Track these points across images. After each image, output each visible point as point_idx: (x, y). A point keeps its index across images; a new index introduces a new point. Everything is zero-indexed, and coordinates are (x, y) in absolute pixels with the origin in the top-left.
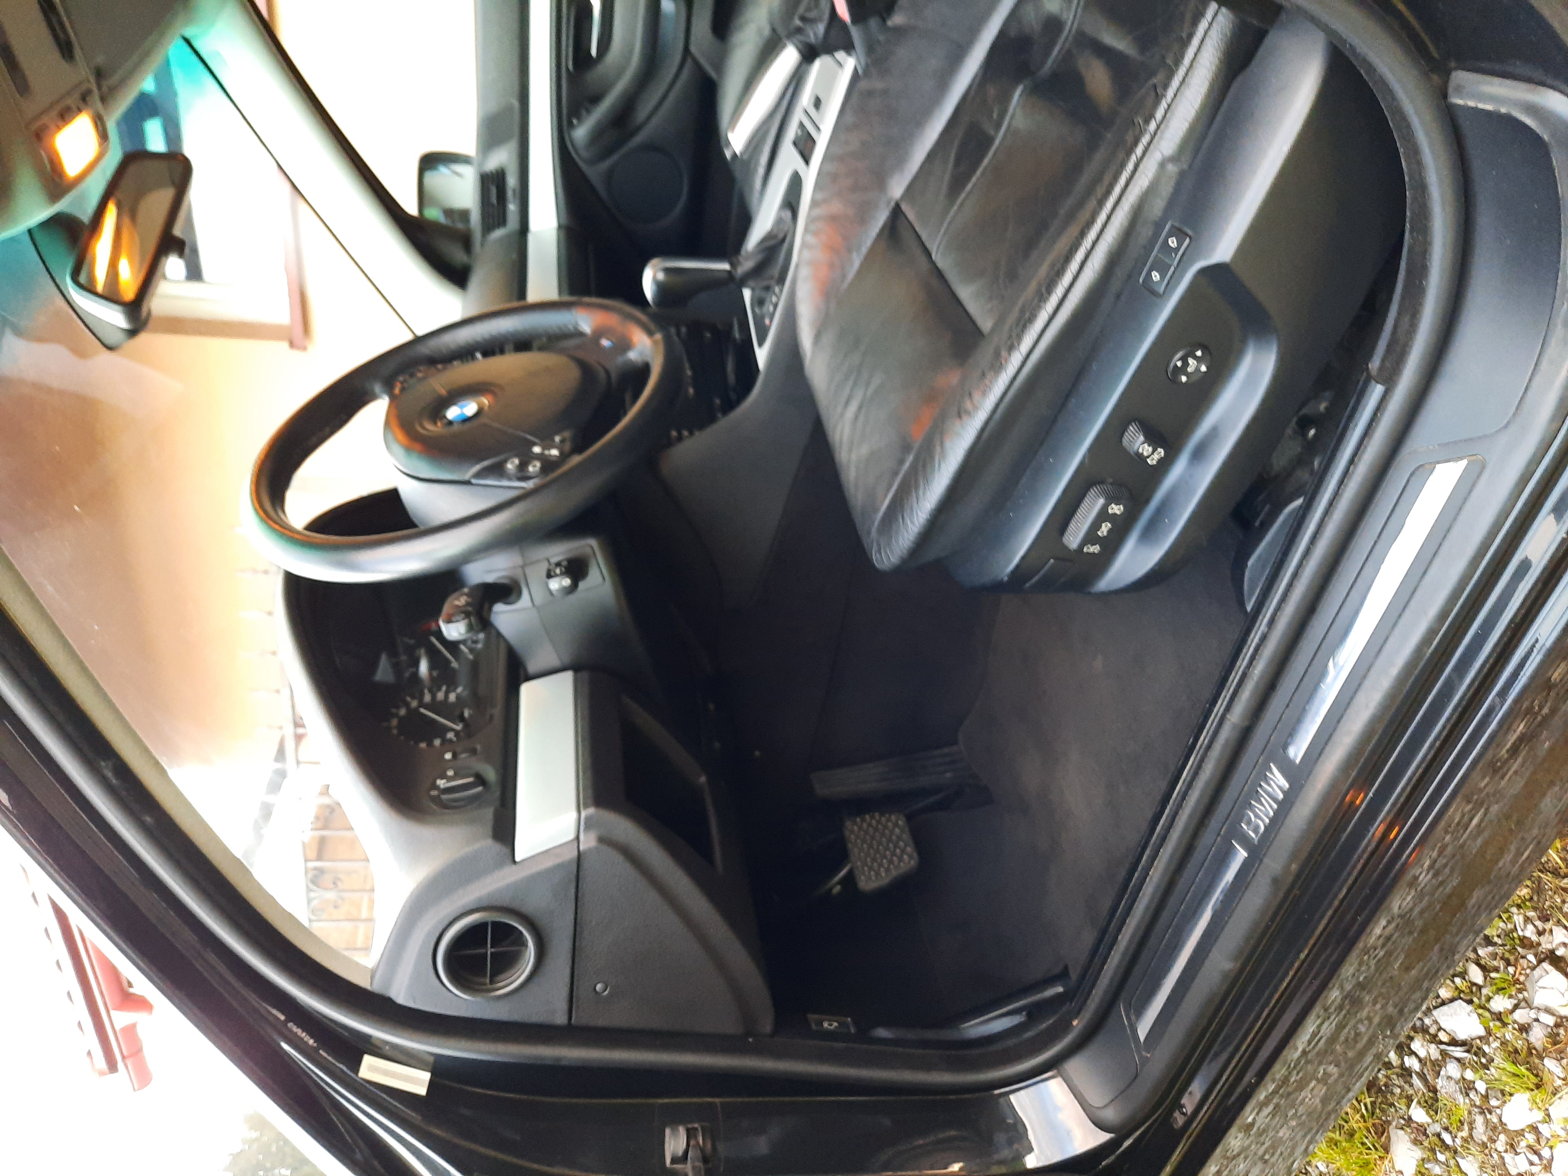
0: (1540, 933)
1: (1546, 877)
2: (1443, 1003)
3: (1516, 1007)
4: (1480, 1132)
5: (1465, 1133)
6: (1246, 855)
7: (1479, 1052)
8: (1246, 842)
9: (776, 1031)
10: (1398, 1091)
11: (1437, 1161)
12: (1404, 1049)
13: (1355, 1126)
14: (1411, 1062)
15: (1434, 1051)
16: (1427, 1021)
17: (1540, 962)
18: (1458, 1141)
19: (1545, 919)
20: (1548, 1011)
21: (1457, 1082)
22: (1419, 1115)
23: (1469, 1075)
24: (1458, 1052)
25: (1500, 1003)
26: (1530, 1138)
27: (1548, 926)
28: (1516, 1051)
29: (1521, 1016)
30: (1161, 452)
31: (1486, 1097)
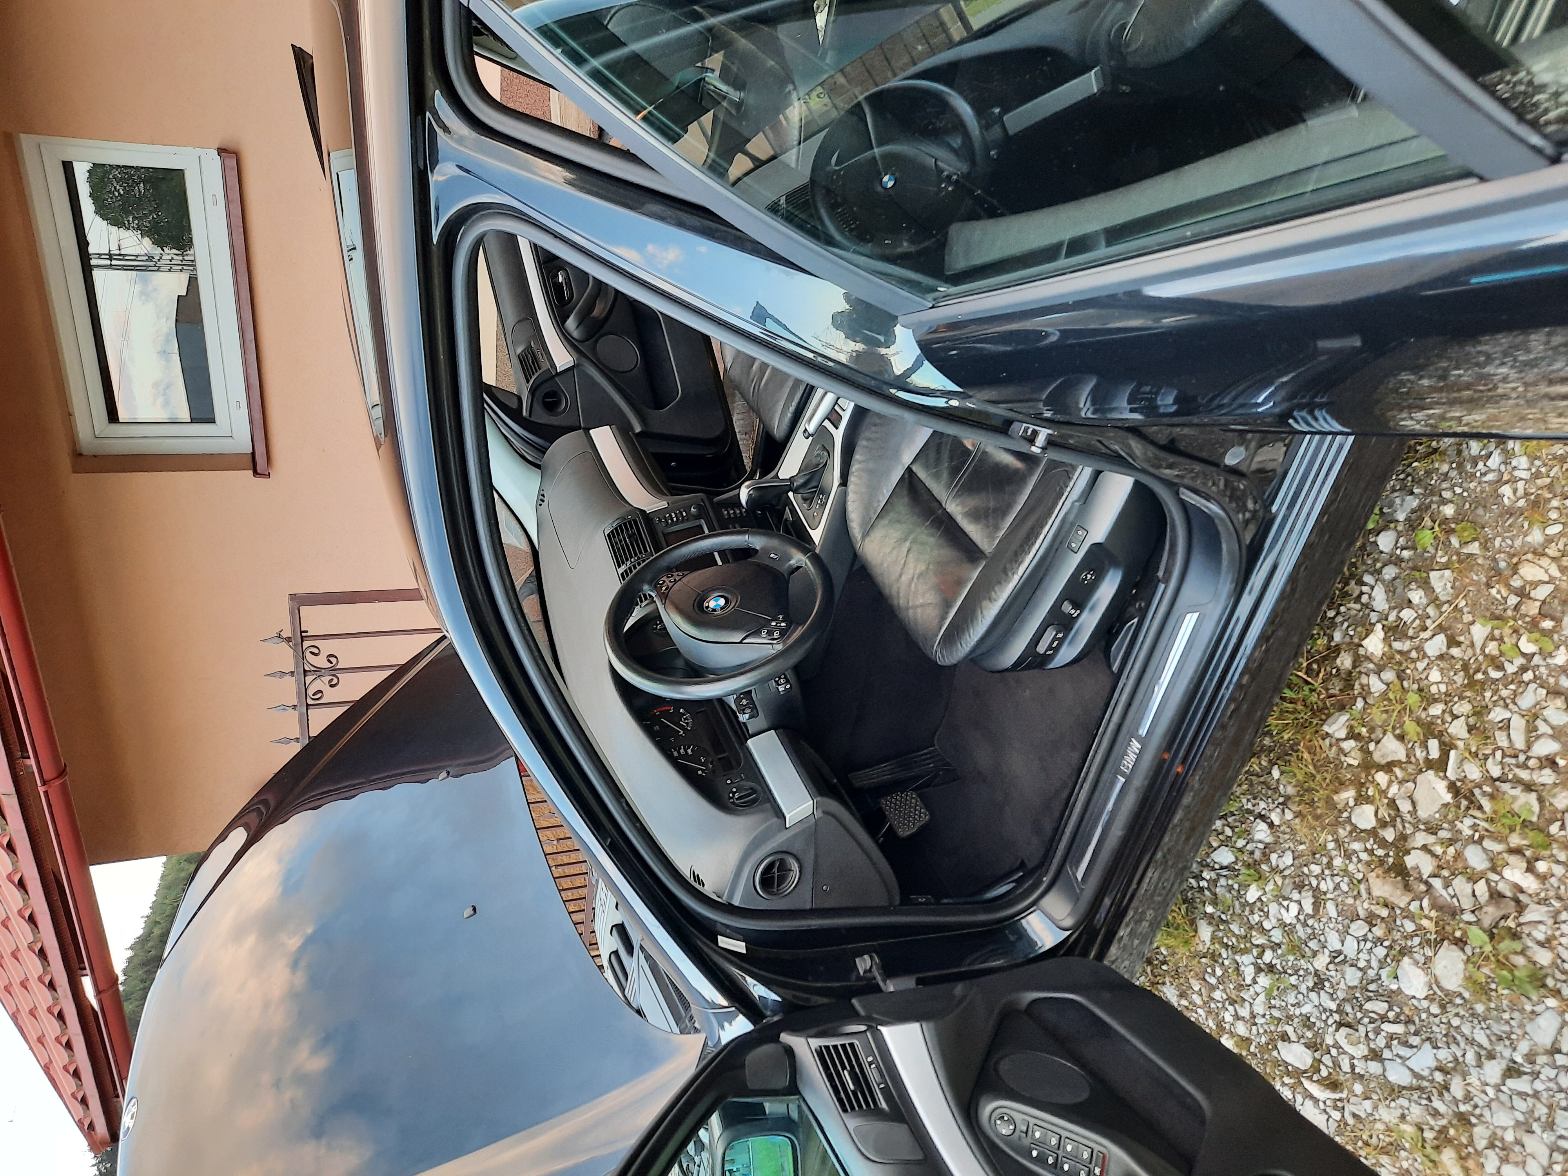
0: (1254, 806)
1: (1254, 778)
2: (1215, 850)
3: (1248, 843)
4: (1238, 910)
5: (1231, 912)
6: (1124, 780)
7: (1234, 870)
8: (1123, 774)
9: (901, 904)
10: (1198, 900)
11: (1220, 930)
12: (1198, 877)
13: (1179, 922)
14: (1203, 884)
15: (1213, 875)
16: (1209, 860)
17: (1255, 819)
18: (1229, 917)
19: (1255, 798)
20: (1261, 842)
21: (1225, 887)
22: (1209, 909)
23: (1230, 882)
24: (1224, 872)
25: (1240, 843)
26: (1259, 904)
27: (1257, 801)
28: (1249, 865)
29: (1250, 847)
30: (1078, 612)
31: (1239, 891)
